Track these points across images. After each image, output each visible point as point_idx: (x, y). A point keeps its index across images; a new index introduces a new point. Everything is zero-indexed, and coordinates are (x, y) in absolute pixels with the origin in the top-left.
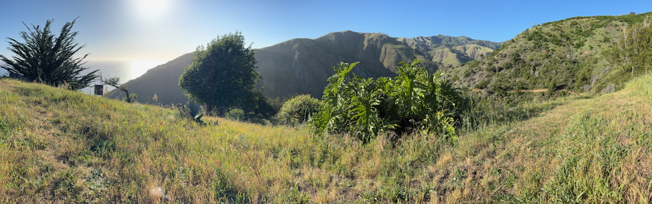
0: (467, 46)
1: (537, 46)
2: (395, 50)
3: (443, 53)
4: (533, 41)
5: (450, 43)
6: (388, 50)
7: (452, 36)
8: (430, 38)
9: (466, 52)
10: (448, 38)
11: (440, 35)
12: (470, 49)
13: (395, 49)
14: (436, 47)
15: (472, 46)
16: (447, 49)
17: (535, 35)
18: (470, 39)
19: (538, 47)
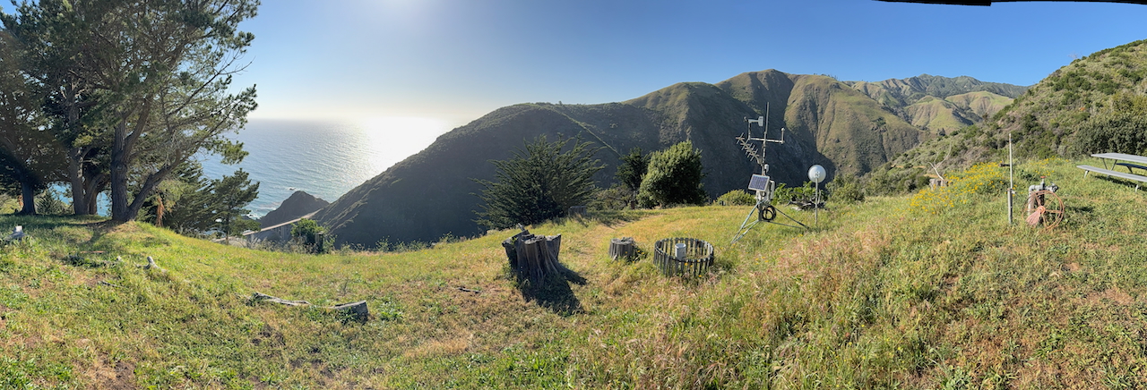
0: (972, 94)
1: (1069, 100)
2: (849, 106)
3: (930, 108)
4: (1064, 91)
5: (943, 89)
6: (837, 105)
7: (945, 76)
8: (907, 82)
9: (970, 106)
10: (939, 80)
11: (925, 76)
12: (976, 100)
13: (848, 103)
14: (918, 97)
15: (980, 94)
16: (936, 101)
17: (1071, 78)
18: (976, 82)
19: (1071, 99)
